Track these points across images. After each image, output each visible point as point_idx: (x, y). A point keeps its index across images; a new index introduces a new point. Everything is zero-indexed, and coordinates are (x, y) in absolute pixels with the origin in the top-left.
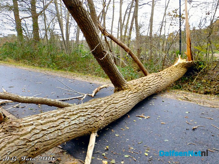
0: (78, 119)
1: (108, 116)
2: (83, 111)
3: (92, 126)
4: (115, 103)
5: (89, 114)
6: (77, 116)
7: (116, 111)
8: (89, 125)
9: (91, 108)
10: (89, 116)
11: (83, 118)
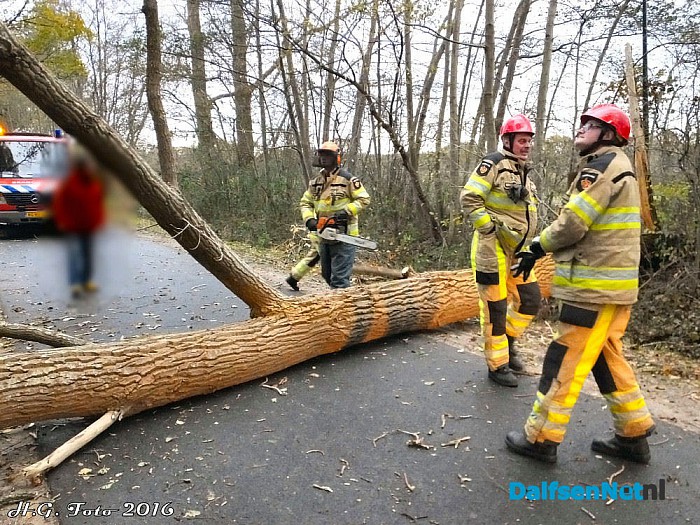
0: (53, 376)
1: (169, 377)
2: (79, 360)
3: (102, 394)
4: (207, 348)
5: (95, 368)
6: (51, 369)
7: (207, 367)
8: (92, 392)
9: (112, 354)
10: (95, 372)
11: (72, 376)
